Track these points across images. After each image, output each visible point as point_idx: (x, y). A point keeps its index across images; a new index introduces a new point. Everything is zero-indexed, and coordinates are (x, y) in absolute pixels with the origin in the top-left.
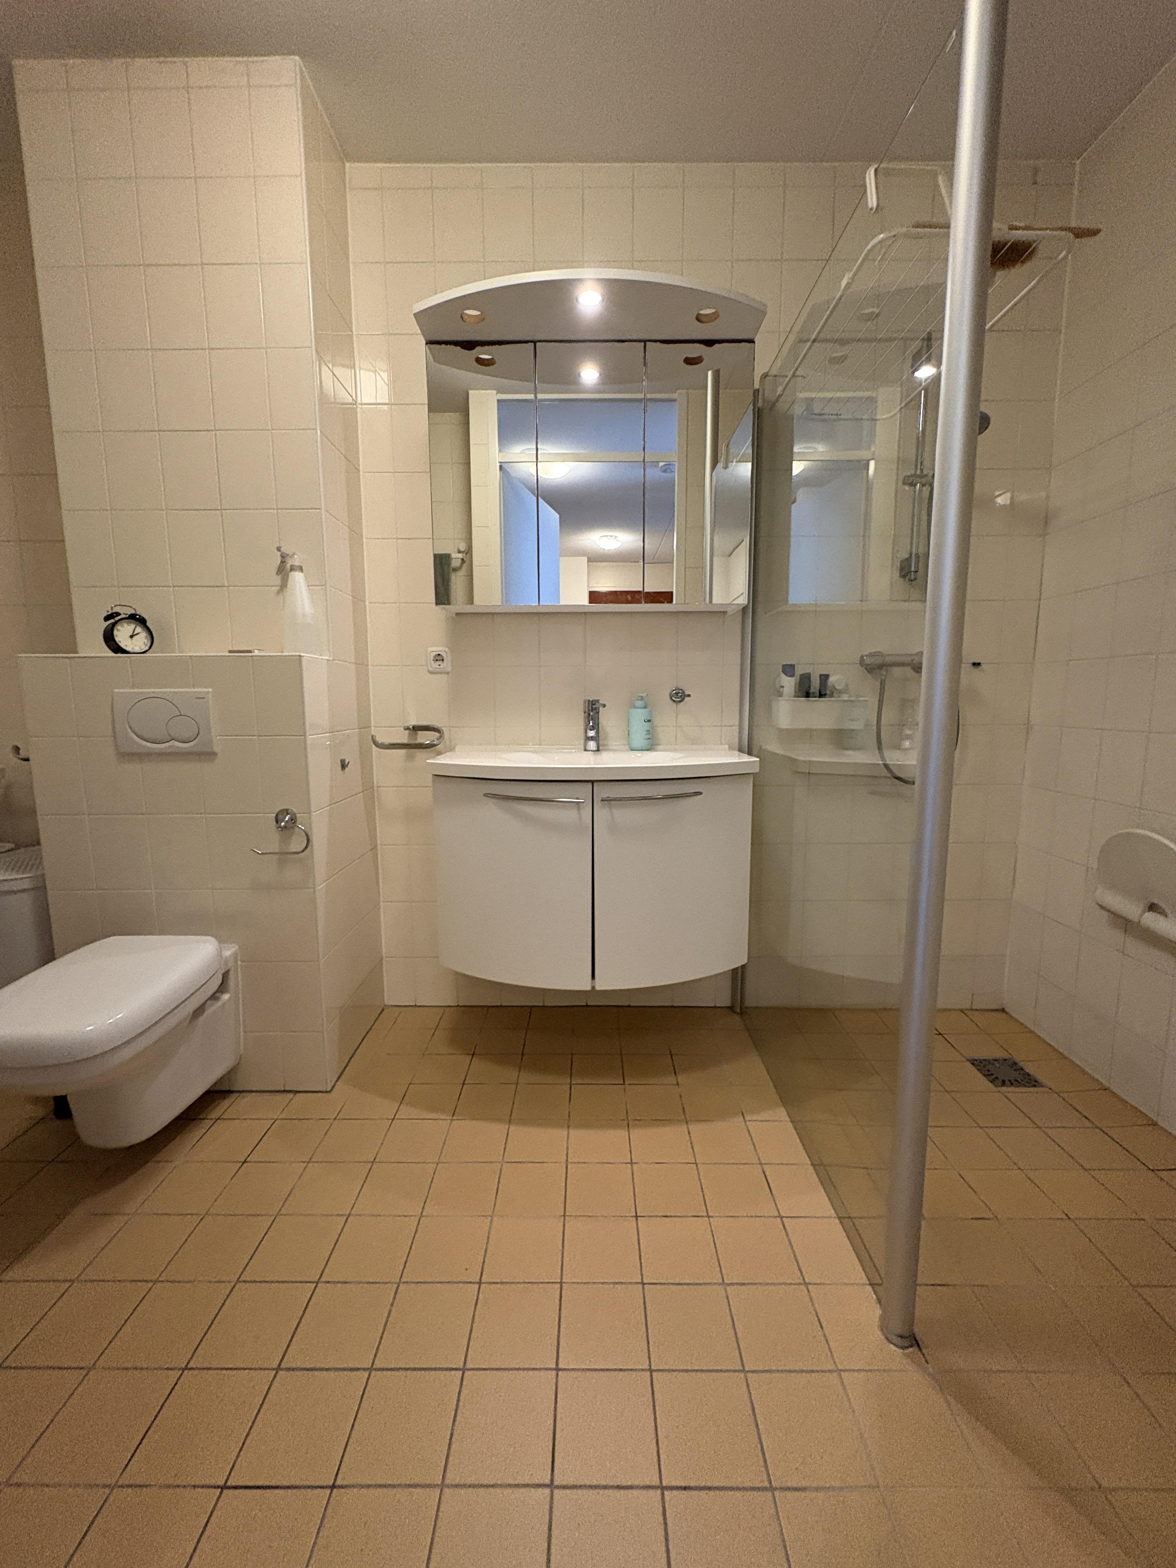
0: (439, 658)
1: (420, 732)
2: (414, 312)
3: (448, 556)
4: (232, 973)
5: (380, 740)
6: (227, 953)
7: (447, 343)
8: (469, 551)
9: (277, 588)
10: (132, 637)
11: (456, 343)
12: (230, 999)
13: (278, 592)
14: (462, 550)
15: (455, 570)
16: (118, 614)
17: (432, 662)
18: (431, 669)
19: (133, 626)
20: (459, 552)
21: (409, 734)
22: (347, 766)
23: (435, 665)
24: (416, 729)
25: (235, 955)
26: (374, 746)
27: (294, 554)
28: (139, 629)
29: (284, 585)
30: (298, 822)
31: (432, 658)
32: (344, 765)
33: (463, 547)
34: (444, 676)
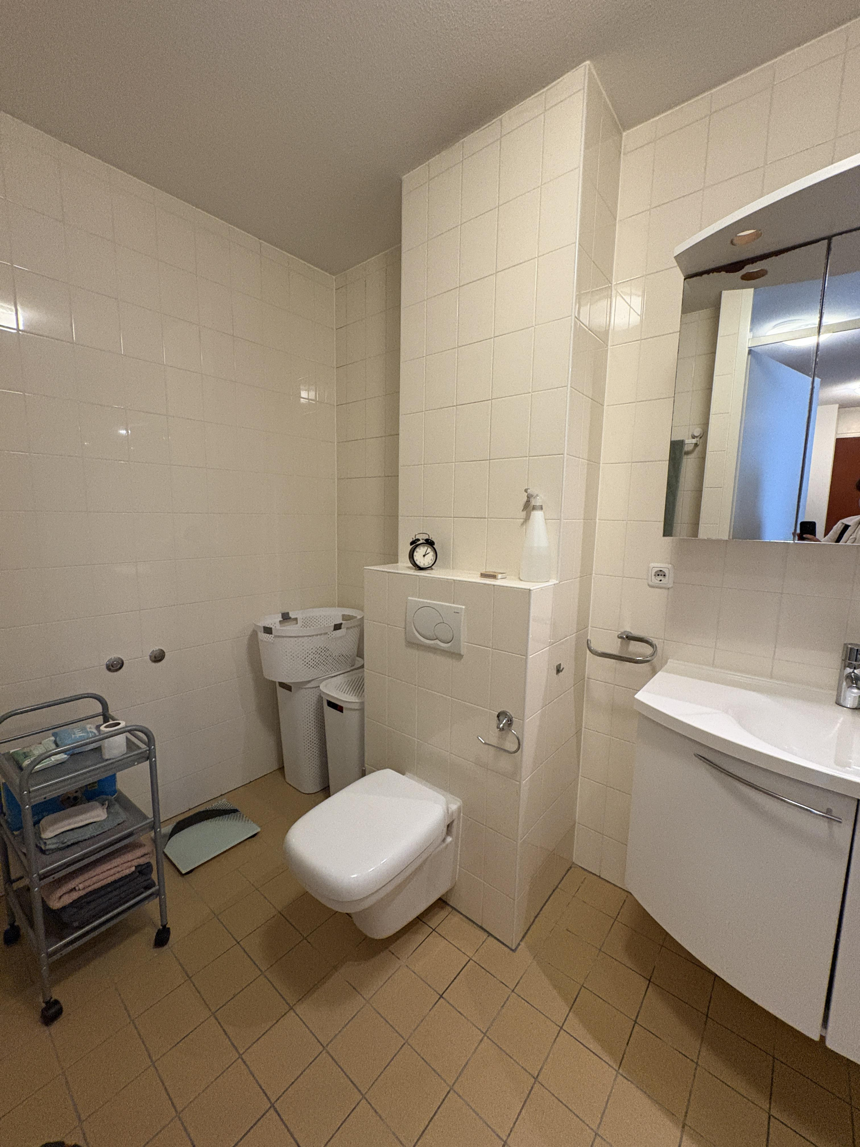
0: (661, 574)
1: (632, 642)
2: (675, 255)
3: (681, 443)
4: (455, 823)
5: (593, 646)
6: (454, 807)
7: (708, 272)
8: (704, 435)
9: (522, 520)
10: (424, 556)
11: (717, 270)
12: (451, 842)
13: (522, 524)
14: (696, 434)
15: (688, 453)
16: (418, 540)
17: (653, 577)
18: (650, 583)
19: (426, 548)
20: (694, 437)
21: (621, 643)
22: (562, 671)
23: (656, 581)
24: (631, 638)
25: (459, 808)
26: (588, 651)
27: (537, 495)
28: (429, 550)
29: (527, 519)
30: (513, 726)
31: (653, 574)
32: (559, 670)
33: (697, 432)
34: (665, 592)
